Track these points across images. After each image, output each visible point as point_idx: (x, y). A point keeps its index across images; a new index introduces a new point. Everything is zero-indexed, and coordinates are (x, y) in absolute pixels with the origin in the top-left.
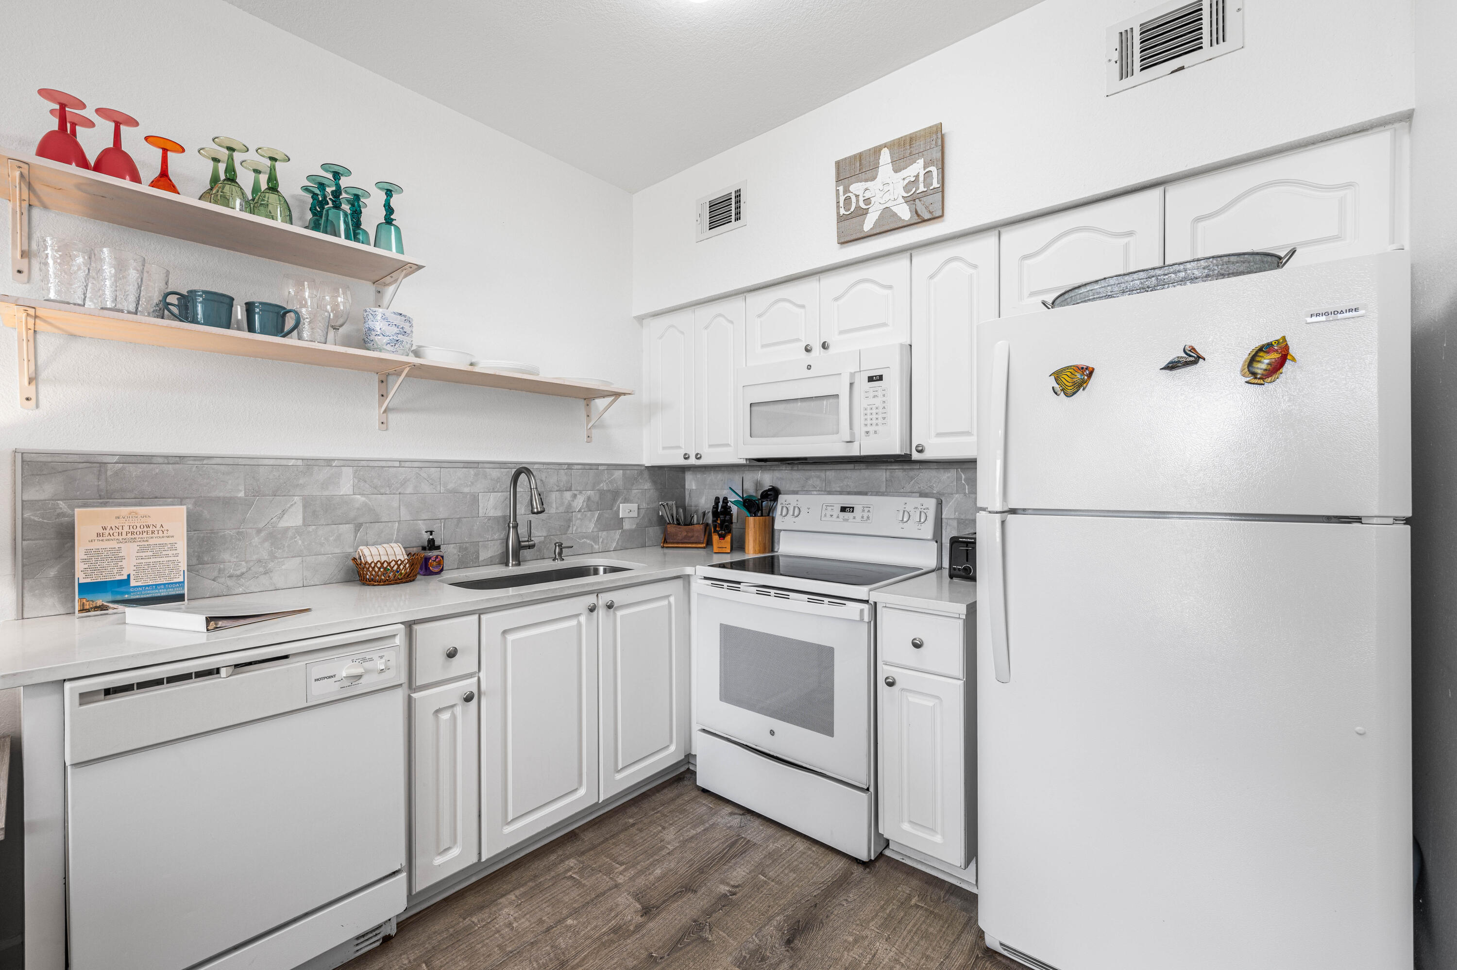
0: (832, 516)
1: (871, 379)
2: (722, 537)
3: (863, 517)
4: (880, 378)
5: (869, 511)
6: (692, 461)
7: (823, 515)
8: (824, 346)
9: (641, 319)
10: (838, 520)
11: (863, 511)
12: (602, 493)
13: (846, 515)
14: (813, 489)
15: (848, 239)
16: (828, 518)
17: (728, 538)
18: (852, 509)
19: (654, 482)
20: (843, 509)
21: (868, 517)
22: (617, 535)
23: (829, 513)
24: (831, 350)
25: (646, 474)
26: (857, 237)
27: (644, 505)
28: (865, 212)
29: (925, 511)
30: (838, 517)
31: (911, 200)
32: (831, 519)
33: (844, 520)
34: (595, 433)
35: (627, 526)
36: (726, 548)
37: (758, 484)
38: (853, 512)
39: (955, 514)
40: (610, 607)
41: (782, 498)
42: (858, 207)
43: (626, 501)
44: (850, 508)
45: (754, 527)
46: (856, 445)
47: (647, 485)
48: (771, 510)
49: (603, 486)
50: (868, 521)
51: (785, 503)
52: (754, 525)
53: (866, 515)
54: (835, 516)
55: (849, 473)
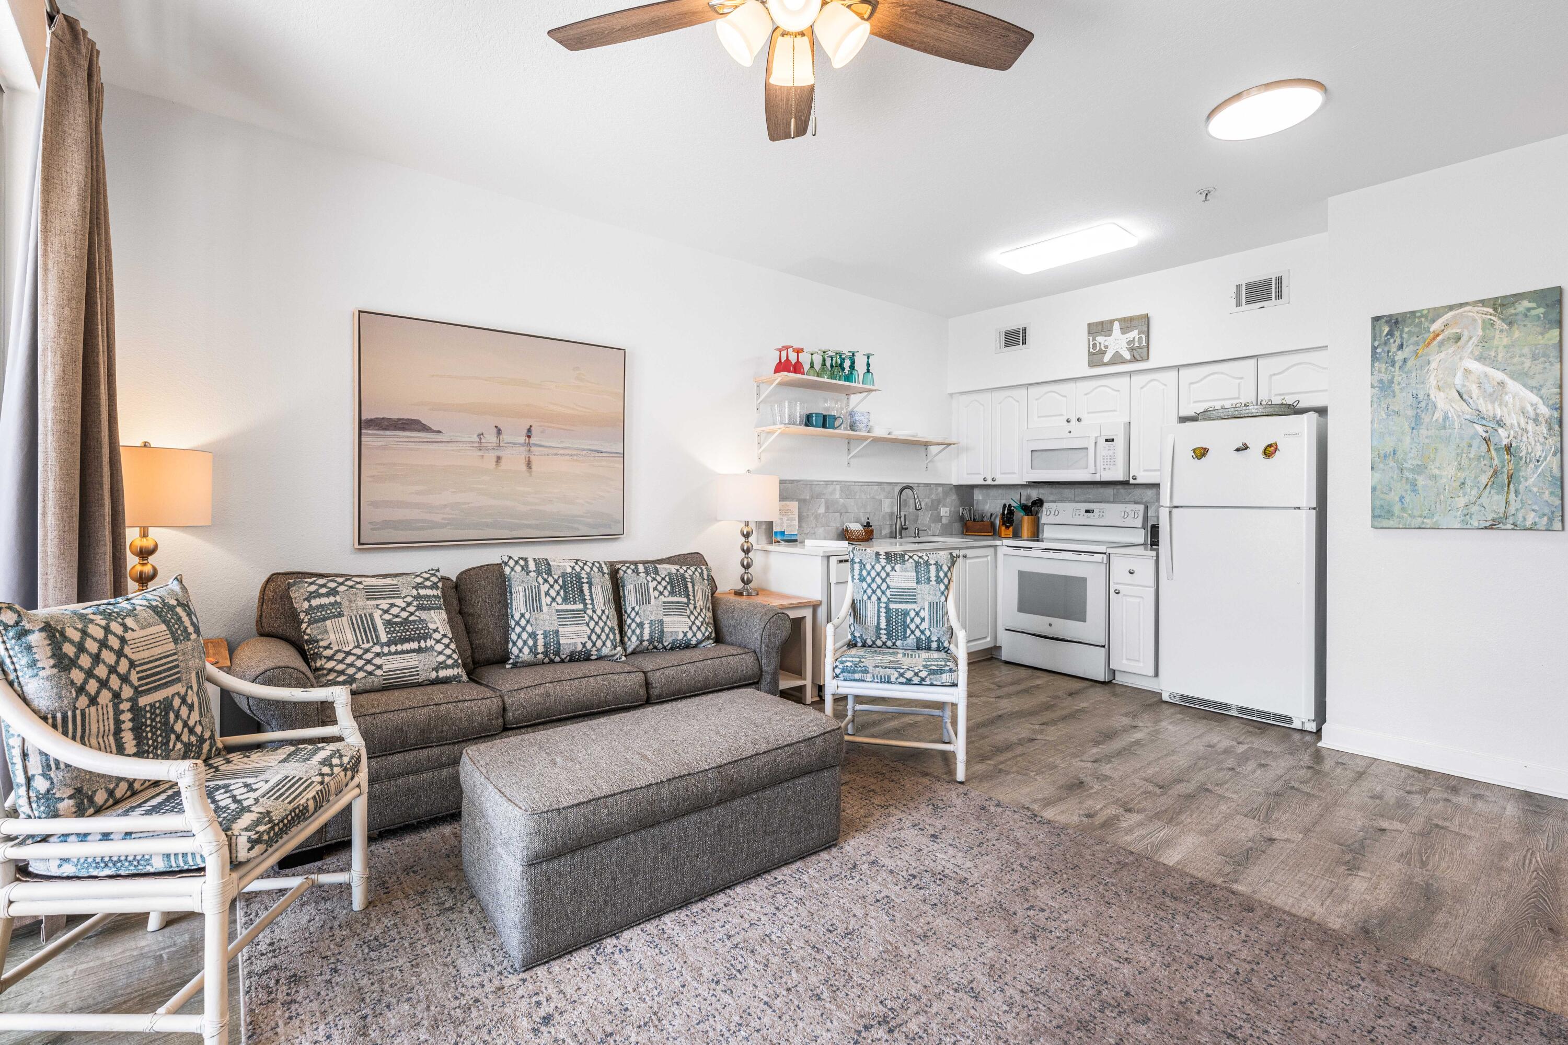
0: (1079, 515)
1: (1107, 440)
2: (1007, 527)
3: (1099, 516)
4: (1112, 440)
5: (1103, 512)
6: (989, 482)
7: (1074, 515)
8: (1079, 420)
9: (952, 396)
11: (1099, 512)
12: (933, 500)
13: (1088, 514)
14: (1066, 500)
15: (1094, 364)
16: (1077, 516)
17: (1011, 529)
18: (1092, 511)
19: (958, 495)
20: (1087, 511)
21: (1102, 516)
22: (939, 526)
23: (1077, 513)
24: (1082, 423)
25: (954, 490)
26: (1099, 364)
27: (953, 509)
28: (1105, 352)
29: (1140, 512)
30: (1083, 516)
31: (1131, 350)
32: (1079, 517)
33: (1087, 517)
34: (930, 465)
35: (944, 521)
36: (1011, 537)
37: (1029, 497)
39: (1151, 513)
41: (1045, 505)
42: (1100, 349)
43: (944, 506)
45: (1028, 522)
46: (1098, 475)
47: (954, 497)
48: (1037, 513)
49: (933, 497)
50: (1103, 518)
51: (1048, 507)
52: (1028, 520)
53: (1101, 514)
54: (1081, 515)
55: (1090, 490)
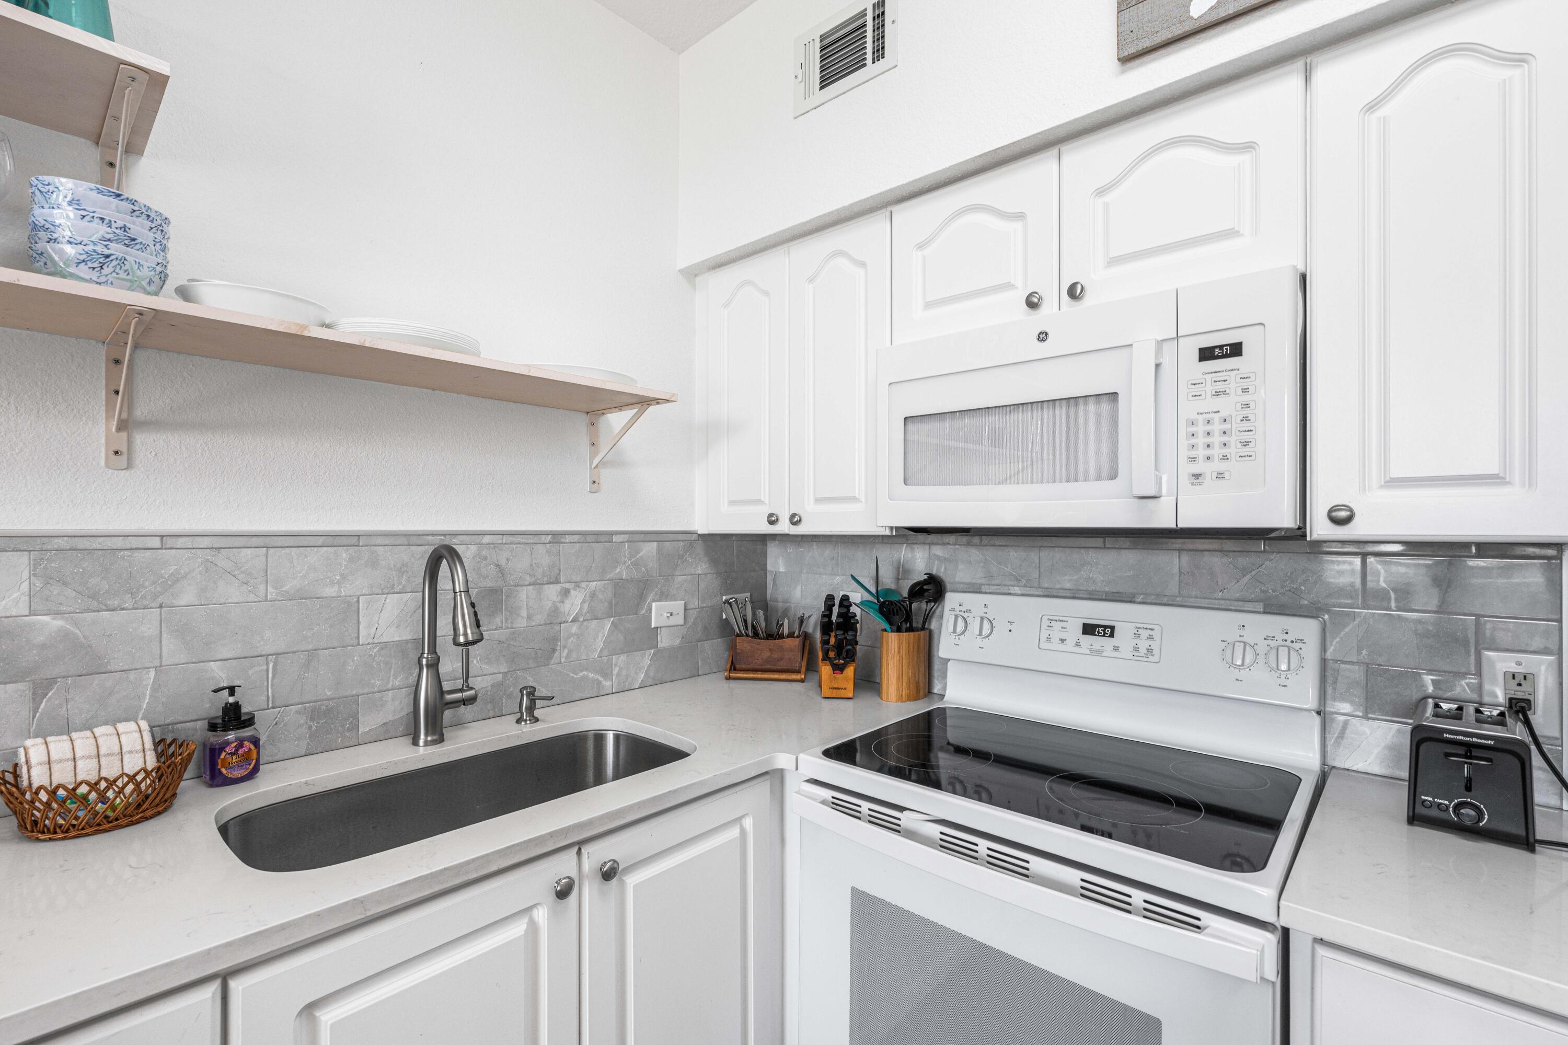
0: (1063, 641)
1: (1206, 354)
2: (838, 668)
3: (1136, 649)
4: (1236, 350)
5: (1150, 637)
6: (784, 527)
7: (1043, 638)
8: (1074, 293)
9: (692, 274)
10: (1077, 650)
11: (1137, 636)
12: (618, 585)
13: (1097, 642)
14: (1012, 583)
15: (1147, 43)
16: (1056, 645)
17: (850, 671)
18: (1109, 631)
19: (714, 562)
20: (1089, 629)
21: (1150, 651)
22: (646, 659)
23: (1056, 635)
24: (1089, 300)
25: (700, 548)
26: (1170, 36)
27: (696, 603)
29: (1296, 646)
30: (1078, 644)
32: (1062, 647)
33: (1091, 651)
34: (605, 475)
35: (664, 641)
36: (845, 689)
37: (902, 571)
38: (1112, 635)
39: (1359, 653)
40: (608, 874)
41: (951, 600)
43: (663, 596)
44: (1105, 627)
45: (899, 652)
46: (1167, 502)
47: (702, 567)
48: (927, 617)
49: (622, 571)
50: (1151, 659)
51: (961, 608)
52: (899, 648)
53: (1143, 645)
54: (1071, 642)
55: (1092, 555)
